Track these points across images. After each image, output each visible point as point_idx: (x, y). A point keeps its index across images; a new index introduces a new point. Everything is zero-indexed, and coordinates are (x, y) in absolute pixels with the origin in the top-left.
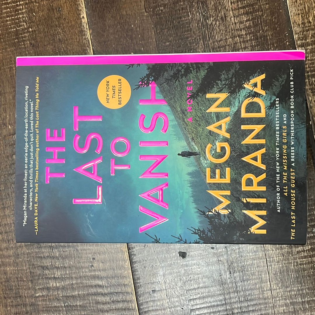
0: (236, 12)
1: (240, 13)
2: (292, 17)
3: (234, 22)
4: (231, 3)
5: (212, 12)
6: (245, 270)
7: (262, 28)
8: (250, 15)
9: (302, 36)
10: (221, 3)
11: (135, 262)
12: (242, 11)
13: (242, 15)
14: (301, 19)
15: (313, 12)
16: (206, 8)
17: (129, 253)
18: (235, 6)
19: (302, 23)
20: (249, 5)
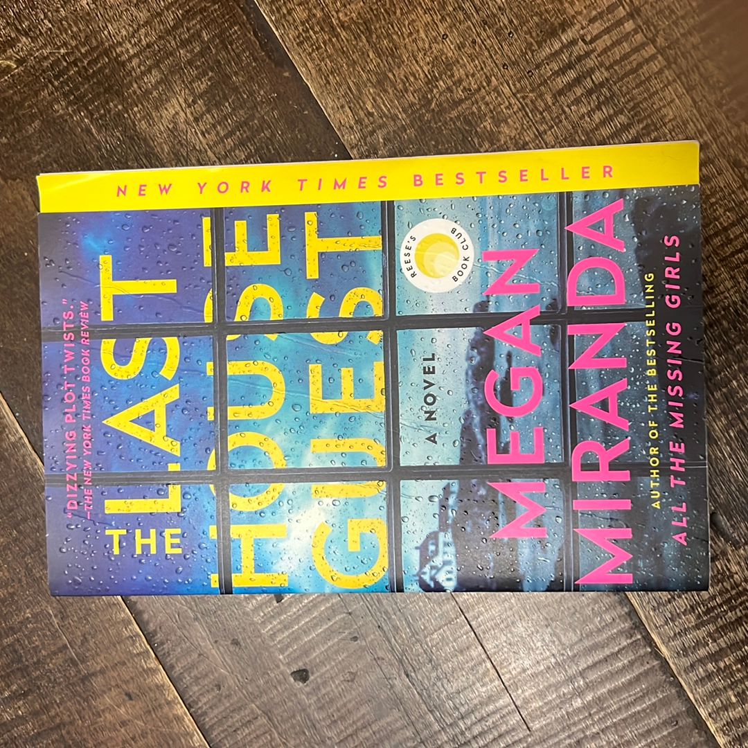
0: (221, 149)
1: (228, 148)
2: (332, 116)
4: (203, 134)
8: (249, 144)
9: (366, 147)
10: (183, 141)
11: (212, 728)
12: (229, 142)
13: (233, 149)
14: (350, 114)
15: (369, 90)
16: (157, 163)
17: (193, 714)
18: (212, 137)
19: (356, 122)
20: (240, 126)
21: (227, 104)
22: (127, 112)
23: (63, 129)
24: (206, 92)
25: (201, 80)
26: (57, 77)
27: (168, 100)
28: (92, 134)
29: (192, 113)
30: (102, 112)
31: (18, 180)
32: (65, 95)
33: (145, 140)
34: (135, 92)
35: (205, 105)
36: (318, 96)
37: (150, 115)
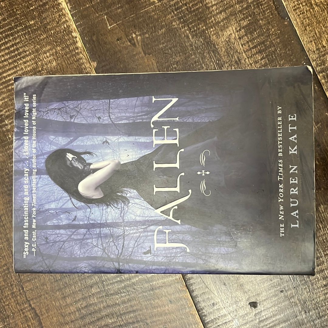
0: (249, 53)
1: (253, 53)
2: (306, 46)
3: (249, 64)
4: (242, 45)
5: (225, 59)
6: (320, 306)
7: (278, 63)
9: (320, 62)
10: (232, 48)
11: (208, 323)
12: (254, 51)
13: (255, 54)
14: (314, 45)
15: (325, 36)
16: (218, 56)
17: (200, 315)
18: (246, 47)
19: (317, 49)
20: (260, 44)
21: (255, 33)
22: (207, 30)
23: (176, 34)
24: (246, 26)
25: (244, 20)
26: (176, 10)
27: (227, 27)
28: (189, 38)
29: (238, 35)
30: (196, 28)
31: (151, 55)
32: (179, 19)
33: (214, 44)
34: (212, 22)
35: (245, 32)
36: (300, 35)
37: (217, 33)
